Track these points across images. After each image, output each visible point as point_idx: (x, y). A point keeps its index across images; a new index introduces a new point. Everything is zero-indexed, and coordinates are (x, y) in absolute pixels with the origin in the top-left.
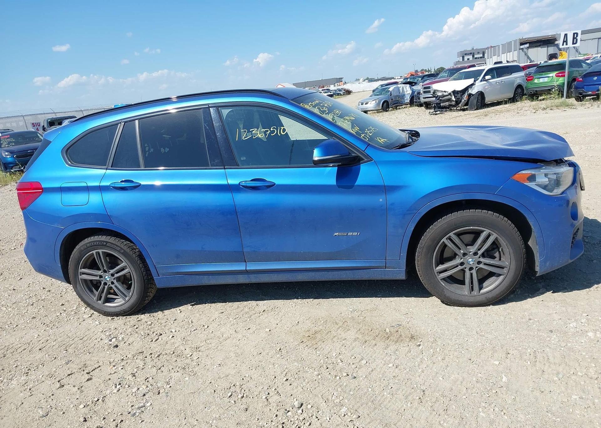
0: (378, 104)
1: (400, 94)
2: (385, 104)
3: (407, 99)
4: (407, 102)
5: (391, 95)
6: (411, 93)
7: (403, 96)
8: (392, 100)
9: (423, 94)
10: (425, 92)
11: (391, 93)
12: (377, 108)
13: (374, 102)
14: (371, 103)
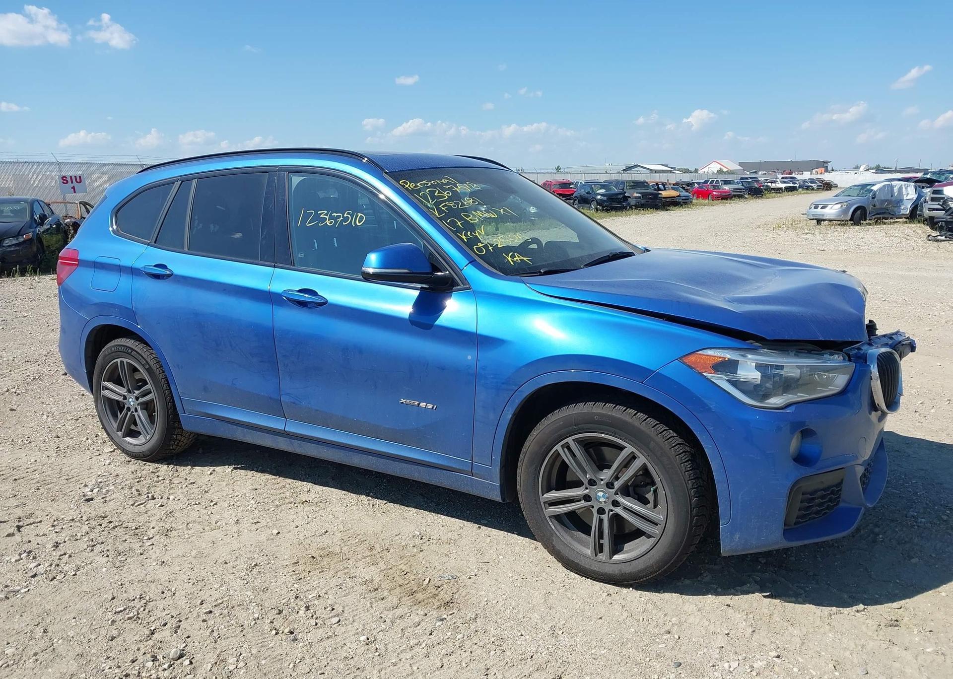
0: (845, 211)
1: (893, 199)
2: (859, 212)
3: (906, 208)
4: (905, 213)
5: (873, 198)
6: (915, 199)
7: (899, 202)
8: (874, 206)
9: (930, 202)
10: (933, 199)
11: (875, 195)
12: (842, 218)
13: (839, 205)
14: (831, 208)
